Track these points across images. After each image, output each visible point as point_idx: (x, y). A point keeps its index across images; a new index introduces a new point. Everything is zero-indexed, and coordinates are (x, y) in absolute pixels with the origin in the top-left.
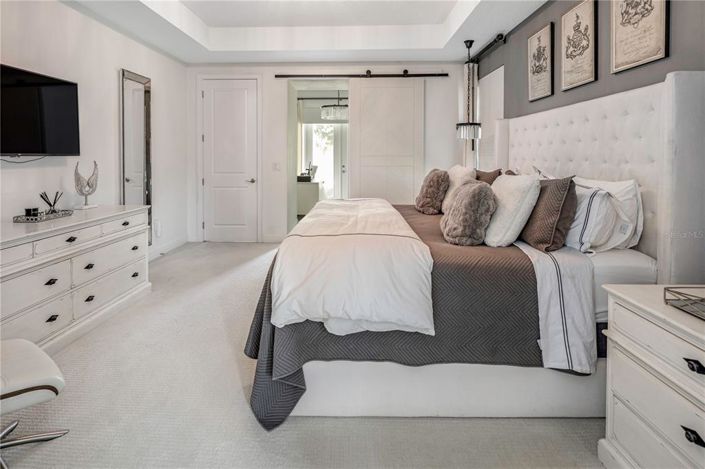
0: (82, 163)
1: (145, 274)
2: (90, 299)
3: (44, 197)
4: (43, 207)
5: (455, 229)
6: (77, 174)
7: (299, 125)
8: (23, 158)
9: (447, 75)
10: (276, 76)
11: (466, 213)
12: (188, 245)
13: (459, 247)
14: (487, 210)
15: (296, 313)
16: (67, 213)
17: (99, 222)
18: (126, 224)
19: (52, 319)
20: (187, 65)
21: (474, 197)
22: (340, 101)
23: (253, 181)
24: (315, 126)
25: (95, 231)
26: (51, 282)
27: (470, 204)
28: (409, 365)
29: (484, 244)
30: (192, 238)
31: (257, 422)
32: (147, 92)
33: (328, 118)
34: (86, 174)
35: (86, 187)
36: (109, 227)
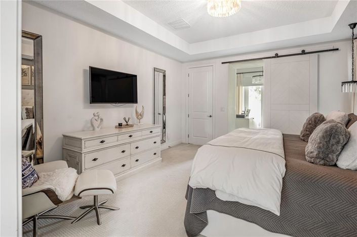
0: (138, 107)
1: (159, 154)
2: (137, 161)
3: (125, 119)
4: (124, 123)
5: (311, 152)
6: (136, 111)
7: (241, 87)
8: (119, 104)
9: (338, 49)
10: (222, 63)
11: (320, 143)
12: (182, 144)
13: (312, 164)
14: (338, 142)
15: (199, 183)
16: (132, 126)
17: (141, 130)
18: (151, 132)
19: (123, 166)
20: (182, 62)
21: (326, 132)
22: (259, 73)
23: (211, 116)
24: (250, 88)
25: (139, 134)
26: (123, 152)
27: (323, 137)
28: (269, 230)
29: (335, 165)
30: (184, 141)
31: (185, 232)
32: (164, 76)
33: (256, 83)
34: (140, 111)
35: (140, 116)
36: (145, 132)
